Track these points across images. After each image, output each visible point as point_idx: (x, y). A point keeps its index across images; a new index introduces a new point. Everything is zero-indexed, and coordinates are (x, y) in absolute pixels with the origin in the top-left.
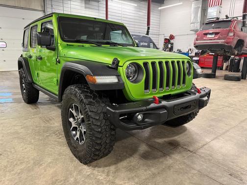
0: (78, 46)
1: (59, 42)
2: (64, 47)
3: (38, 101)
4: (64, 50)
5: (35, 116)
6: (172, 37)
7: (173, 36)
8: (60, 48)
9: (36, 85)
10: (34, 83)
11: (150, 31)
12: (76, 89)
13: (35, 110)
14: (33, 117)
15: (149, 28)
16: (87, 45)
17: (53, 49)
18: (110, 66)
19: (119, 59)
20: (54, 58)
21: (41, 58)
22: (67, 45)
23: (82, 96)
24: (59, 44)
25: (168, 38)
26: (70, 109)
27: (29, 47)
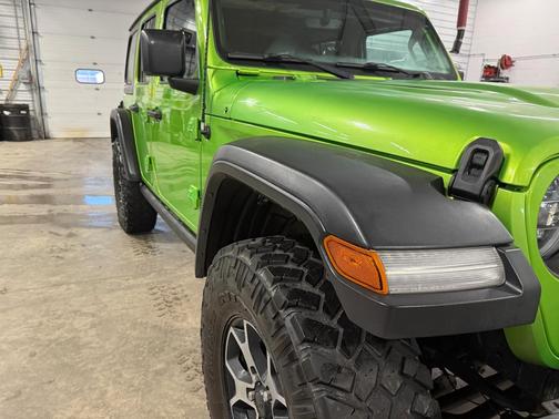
0: (275, 78)
1: (210, 63)
2: (226, 83)
3: (157, 227)
4: (224, 91)
5: (139, 280)
6: (506, 62)
7: (509, 58)
8: (213, 84)
9: (147, 191)
10: (144, 184)
11: (464, 41)
12: (262, 274)
13: (142, 258)
14: (131, 282)
15: (460, 34)
16: (304, 76)
17: (192, 89)
18: (447, 178)
19: (505, 147)
20: (193, 120)
21: (159, 116)
22: (238, 74)
23: (288, 323)
24: (210, 72)
25: (495, 64)
26: (232, 330)
27: (136, 81)
